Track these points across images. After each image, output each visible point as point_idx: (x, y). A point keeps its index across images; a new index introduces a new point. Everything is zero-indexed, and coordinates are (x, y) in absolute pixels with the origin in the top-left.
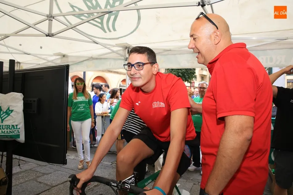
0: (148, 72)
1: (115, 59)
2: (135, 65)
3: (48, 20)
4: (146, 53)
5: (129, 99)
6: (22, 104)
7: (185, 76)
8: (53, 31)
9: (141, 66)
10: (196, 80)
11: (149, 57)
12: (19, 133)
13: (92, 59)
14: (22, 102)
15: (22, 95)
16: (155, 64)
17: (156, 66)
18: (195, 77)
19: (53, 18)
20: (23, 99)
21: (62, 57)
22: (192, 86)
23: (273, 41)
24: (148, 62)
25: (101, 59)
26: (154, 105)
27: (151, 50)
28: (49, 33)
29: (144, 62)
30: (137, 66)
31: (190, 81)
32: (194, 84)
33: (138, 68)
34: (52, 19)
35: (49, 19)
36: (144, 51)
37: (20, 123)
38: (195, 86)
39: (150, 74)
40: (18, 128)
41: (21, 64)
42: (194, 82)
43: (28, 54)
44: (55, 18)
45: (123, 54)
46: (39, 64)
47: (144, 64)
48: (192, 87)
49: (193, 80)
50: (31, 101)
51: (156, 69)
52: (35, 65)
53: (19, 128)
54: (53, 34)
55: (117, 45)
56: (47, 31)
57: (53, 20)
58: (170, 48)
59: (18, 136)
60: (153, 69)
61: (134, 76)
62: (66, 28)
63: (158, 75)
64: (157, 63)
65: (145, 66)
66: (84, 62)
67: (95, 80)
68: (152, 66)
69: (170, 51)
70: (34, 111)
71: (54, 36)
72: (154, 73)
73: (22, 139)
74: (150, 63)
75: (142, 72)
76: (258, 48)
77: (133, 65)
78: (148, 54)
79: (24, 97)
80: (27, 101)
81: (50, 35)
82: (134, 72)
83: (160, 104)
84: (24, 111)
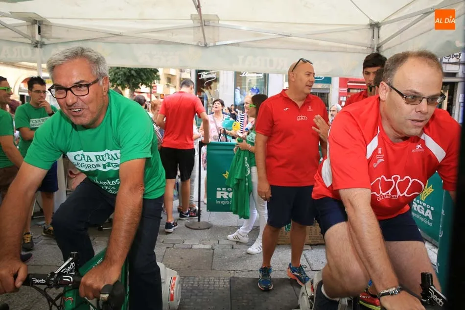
7: (142, 76)
10: (159, 83)
18: (158, 78)
22: (152, 92)
23: (274, 36)
31: (150, 84)
32: (156, 89)
38: (157, 93)
42: (156, 86)
45: (30, 34)
48: (152, 95)
49: (154, 83)
58: (121, 31)
69: (120, 37)
76: (254, 44)
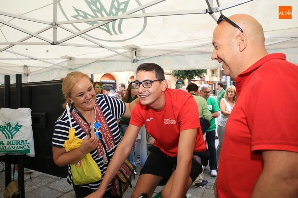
0: (157, 89)
1: (122, 61)
2: (143, 83)
3: (52, 28)
4: (154, 70)
5: (140, 116)
6: (31, 119)
7: (195, 71)
8: (58, 39)
9: (150, 83)
10: (206, 74)
11: (157, 75)
12: (29, 147)
13: (99, 61)
14: (30, 116)
15: (30, 109)
16: (164, 81)
17: (164, 83)
18: (206, 71)
19: (58, 26)
20: (32, 114)
21: (69, 60)
22: (202, 80)
24: (157, 79)
25: (108, 61)
26: (165, 121)
27: (159, 66)
28: (55, 42)
29: (152, 80)
30: (145, 83)
31: (200, 76)
32: (204, 78)
33: (146, 85)
34: (56, 27)
35: (54, 27)
36: (152, 68)
37: (29, 139)
38: (205, 80)
39: (159, 91)
40: (27, 143)
41: (29, 68)
42: (204, 76)
43: (35, 59)
44: (60, 26)
45: (131, 56)
46: (46, 67)
47: (152, 82)
48: (202, 82)
49: (203, 75)
50: (39, 116)
51: (164, 86)
52: (42, 68)
53: (29, 143)
54: (58, 42)
55: (124, 47)
56: (51, 40)
57: (58, 28)
59: (28, 151)
60: (162, 85)
61: (142, 94)
62: (73, 35)
63: (167, 91)
64: (165, 79)
65: (153, 84)
66: (91, 64)
67: (103, 78)
68: (160, 83)
69: (179, 52)
70: (42, 126)
71: (59, 45)
72: (163, 90)
73: (32, 153)
74: (158, 80)
75: (150, 89)
77: (141, 83)
78: (156, 71)
79: (32, 111)
80: (35, 116)
81: (55, 43)
82: (143, 90)
83: (171, 122)
84: (32, 125)
